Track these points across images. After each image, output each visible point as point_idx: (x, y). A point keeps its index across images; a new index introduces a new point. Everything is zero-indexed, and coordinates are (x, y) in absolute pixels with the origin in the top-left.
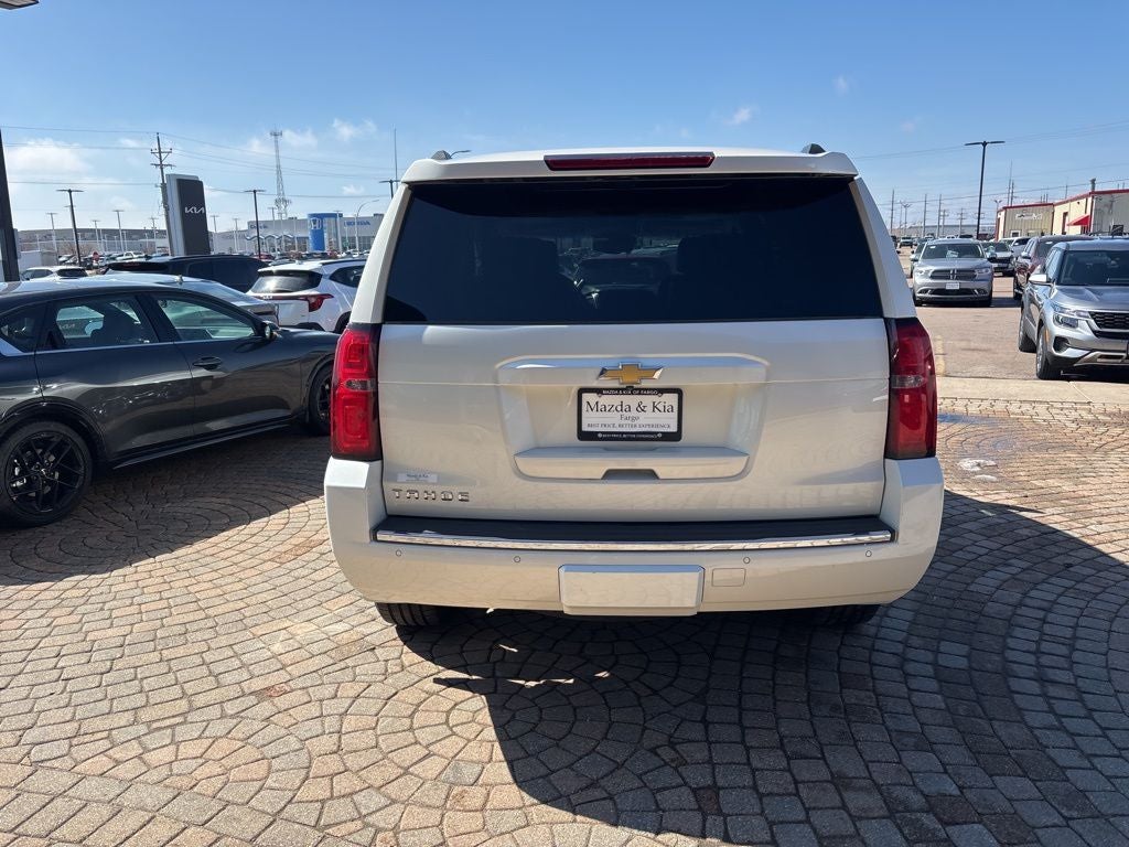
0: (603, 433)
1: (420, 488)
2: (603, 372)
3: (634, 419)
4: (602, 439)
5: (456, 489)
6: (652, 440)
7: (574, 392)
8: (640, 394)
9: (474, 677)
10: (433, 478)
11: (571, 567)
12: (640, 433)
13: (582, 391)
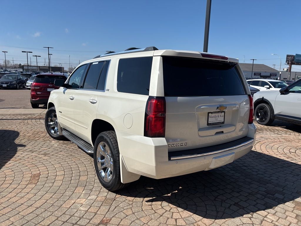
0: (212, 123)
1: (175, 143)
2: (218, 108)
3: (217, 119)
4: (212, 125)
5: (184, 142)
6: (220, 124)
7: (207, 113)
8: (218, 113)
9: (154, 198)
10: (179, 140)
11: (215, 158)
12: (217, 123)
13: (209, 113)
